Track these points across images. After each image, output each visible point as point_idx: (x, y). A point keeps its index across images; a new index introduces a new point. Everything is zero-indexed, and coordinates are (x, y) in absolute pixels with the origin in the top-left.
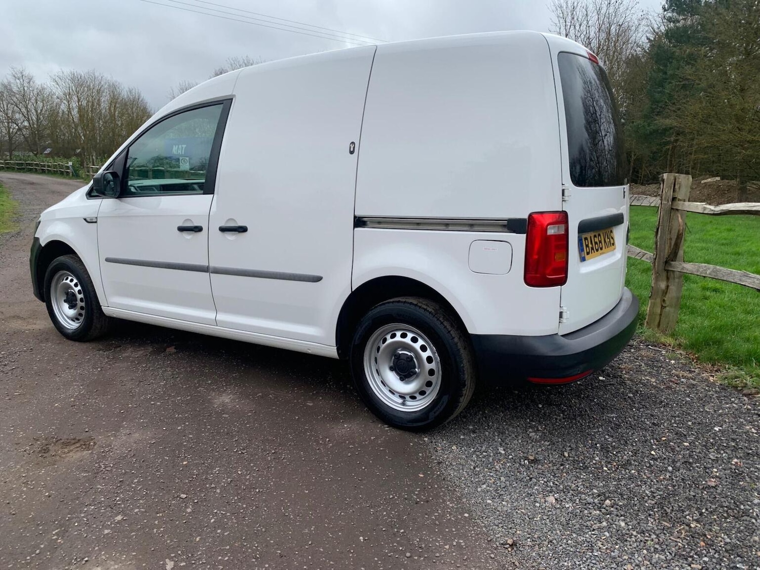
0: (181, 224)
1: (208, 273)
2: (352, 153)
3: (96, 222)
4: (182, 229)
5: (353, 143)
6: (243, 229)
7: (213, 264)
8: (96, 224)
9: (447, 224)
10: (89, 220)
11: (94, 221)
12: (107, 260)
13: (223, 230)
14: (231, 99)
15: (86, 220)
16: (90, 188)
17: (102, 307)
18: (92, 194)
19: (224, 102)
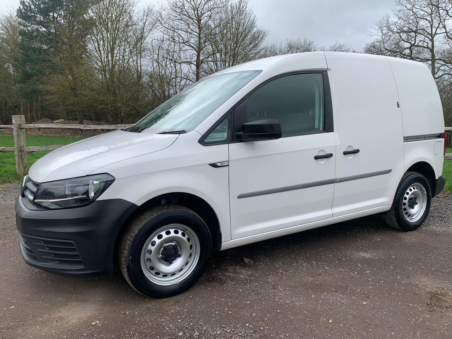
0: (316, 154)
1: (334, 184)
2: (398, 107)
3: (228, 165)
4: (317, 158)
5: (398, 102)
6: (357, 152)
8: (228, 166)
9: (425, 137)
11: (226, 164)
12: (240, 197)
13: (345, 153)
14: (326, 71)
15: (214, 165)
16: (204, 135)
17: (222, 243)
18: (206, 140)
19: (322, 72)
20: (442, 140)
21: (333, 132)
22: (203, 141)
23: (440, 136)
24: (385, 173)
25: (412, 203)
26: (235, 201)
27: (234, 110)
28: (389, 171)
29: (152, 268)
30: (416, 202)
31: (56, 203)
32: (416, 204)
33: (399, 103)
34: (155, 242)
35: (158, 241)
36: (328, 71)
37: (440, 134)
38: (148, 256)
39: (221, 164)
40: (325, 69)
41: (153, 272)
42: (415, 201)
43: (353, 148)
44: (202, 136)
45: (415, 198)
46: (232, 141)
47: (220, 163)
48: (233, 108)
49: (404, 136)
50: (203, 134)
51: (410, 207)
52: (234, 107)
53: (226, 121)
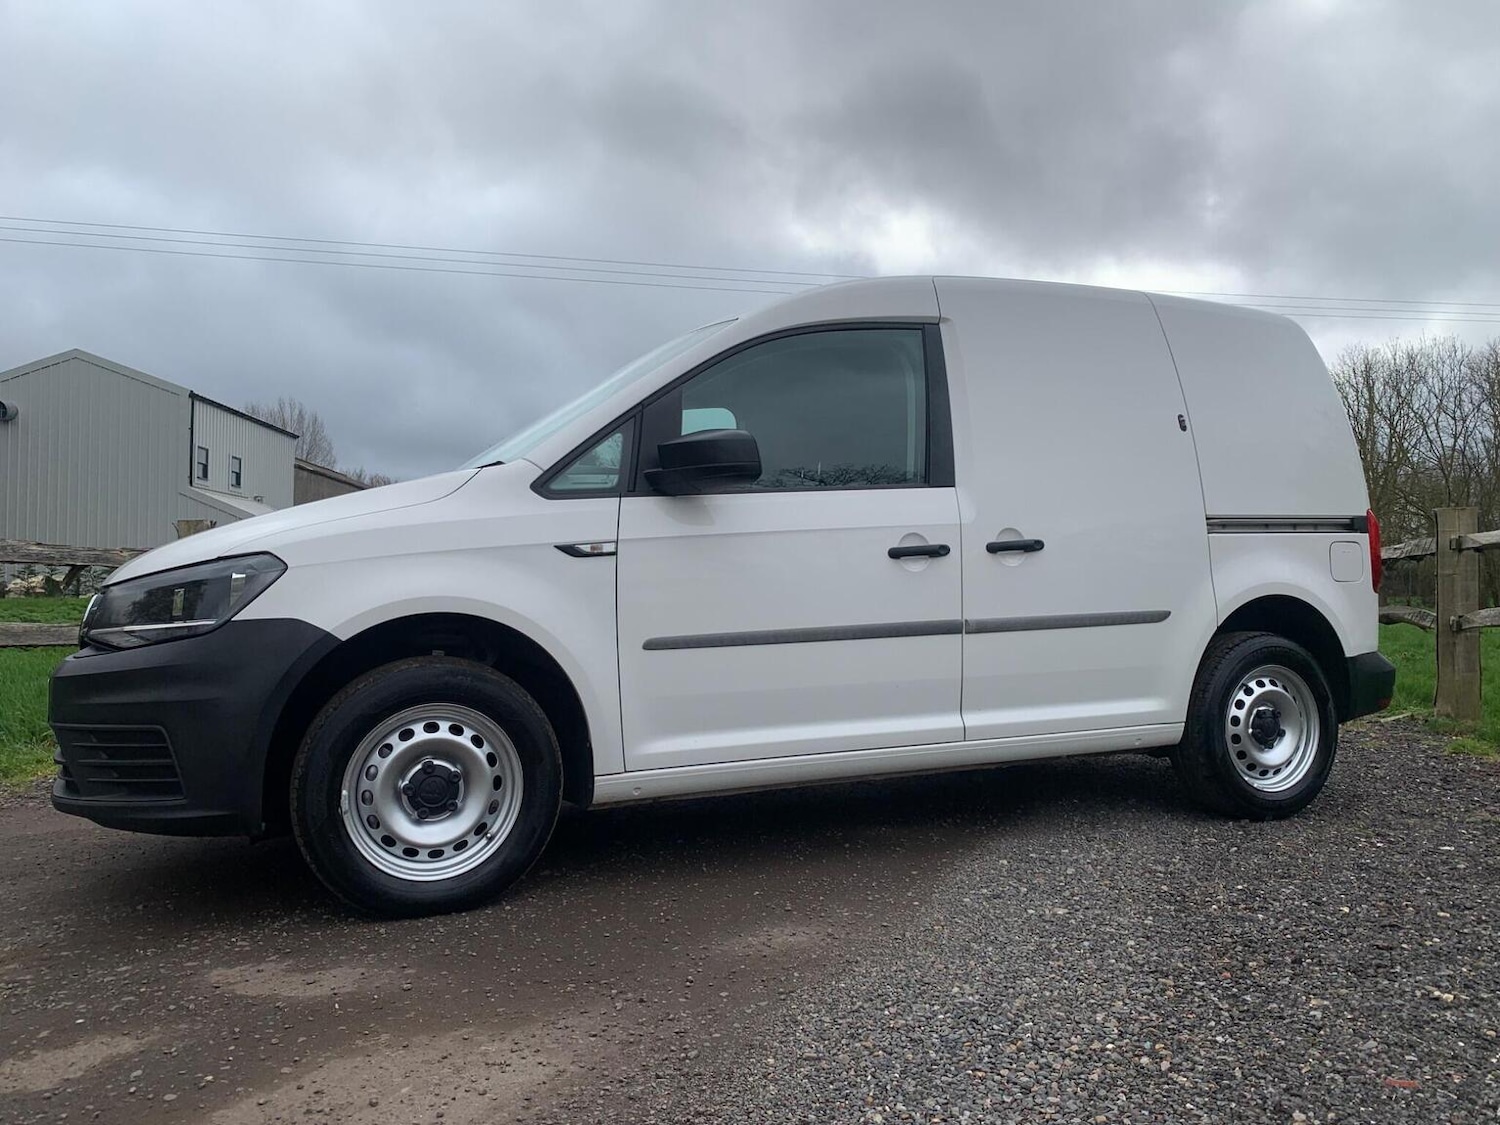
0: (896, 544)
1: (960, 635)
2: (1184, 428)
3: (614, 554)
4: (895, 554)
5: (1180, 416)
6: (1034, 546)
7: (974, 614)
8: (613, 557)
9: (1294, 525)
10: (587, 549)
11: (608, 548)
12: (650, 646)
13: (993, 549)
14: (938, 324)
15: (571, 550)
16: (548, 470)
17: (596, 778)
18: (555, 486)
19: (921, 327)
20: (1364, 538)
21: (954, 486)
22: (545, 485)
23: (1352, 525)
24: (1145, 621)
25: (1267, 731)
26: (637, 659)
27: (642, 411)
28: (1162, 616)
29: (374, 822)
30: (1282, 727)
31: (141, 634)
32: (1282, 734)
33: (1186, 418)
34: (390, 747)
35: (400, 747)
36: (941, 325)
37: (1353, 519)
38: (365, 784)
39: (591, 548)
40: (932, 317)
41: (378, 834)
42: (1277, 725)
43: (1020, 534)
44: (541, 472)
45: (1276, 715)
46: (634, 491)
47: (589, 546)
48: (641, 407)
49: (1210, 513)
50: (546, 468)
51: (1261, 743)
52: (642, 405)
53: (618, 437)
